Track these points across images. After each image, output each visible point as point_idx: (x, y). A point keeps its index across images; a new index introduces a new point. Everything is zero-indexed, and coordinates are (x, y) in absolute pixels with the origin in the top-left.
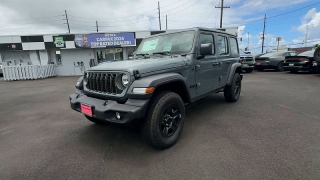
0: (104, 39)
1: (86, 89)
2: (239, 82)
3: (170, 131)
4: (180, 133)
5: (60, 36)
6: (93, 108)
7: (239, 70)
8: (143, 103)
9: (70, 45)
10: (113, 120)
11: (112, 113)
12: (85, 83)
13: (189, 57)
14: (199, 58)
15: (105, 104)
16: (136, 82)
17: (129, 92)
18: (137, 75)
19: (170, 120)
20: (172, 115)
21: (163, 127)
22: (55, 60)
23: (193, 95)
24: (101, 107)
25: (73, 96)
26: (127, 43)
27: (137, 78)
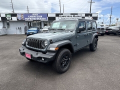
0: (32, 17)
1: (27, 46)
2: (96, 42)
3: (65, 65)
4: (69, 66)
5: (9, 14)
6: (31, 55)
7: (96, 37)
8: (54, 54)
9: (14, 19)
10: (41, 61)
11: (40, 58)
12: (27, 43)
13: (74, 32)
14: (78, 33)
15: (37, 54)
16: (51, 45)
17: (48, 49)
18: (51, 42)
19: (65, 61)
20: (66, 59)
21: (62, 64)
22: (6, 26)
23: (75, 49)
24: (35, 55)
25: (21, 49)
26: (44, 19)
27: (51, 43)
